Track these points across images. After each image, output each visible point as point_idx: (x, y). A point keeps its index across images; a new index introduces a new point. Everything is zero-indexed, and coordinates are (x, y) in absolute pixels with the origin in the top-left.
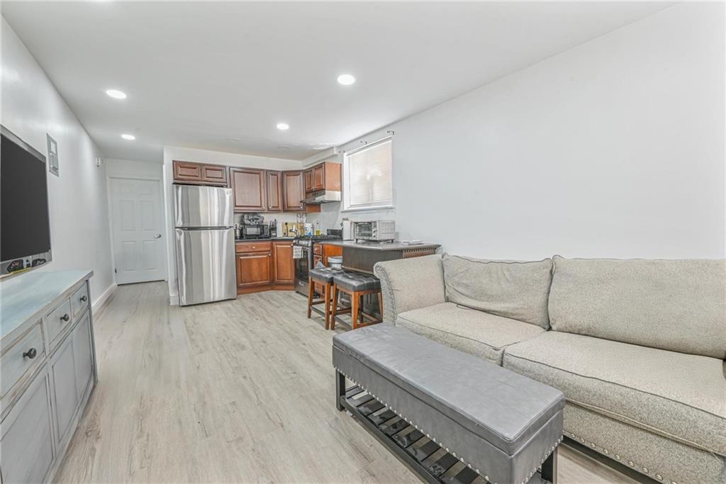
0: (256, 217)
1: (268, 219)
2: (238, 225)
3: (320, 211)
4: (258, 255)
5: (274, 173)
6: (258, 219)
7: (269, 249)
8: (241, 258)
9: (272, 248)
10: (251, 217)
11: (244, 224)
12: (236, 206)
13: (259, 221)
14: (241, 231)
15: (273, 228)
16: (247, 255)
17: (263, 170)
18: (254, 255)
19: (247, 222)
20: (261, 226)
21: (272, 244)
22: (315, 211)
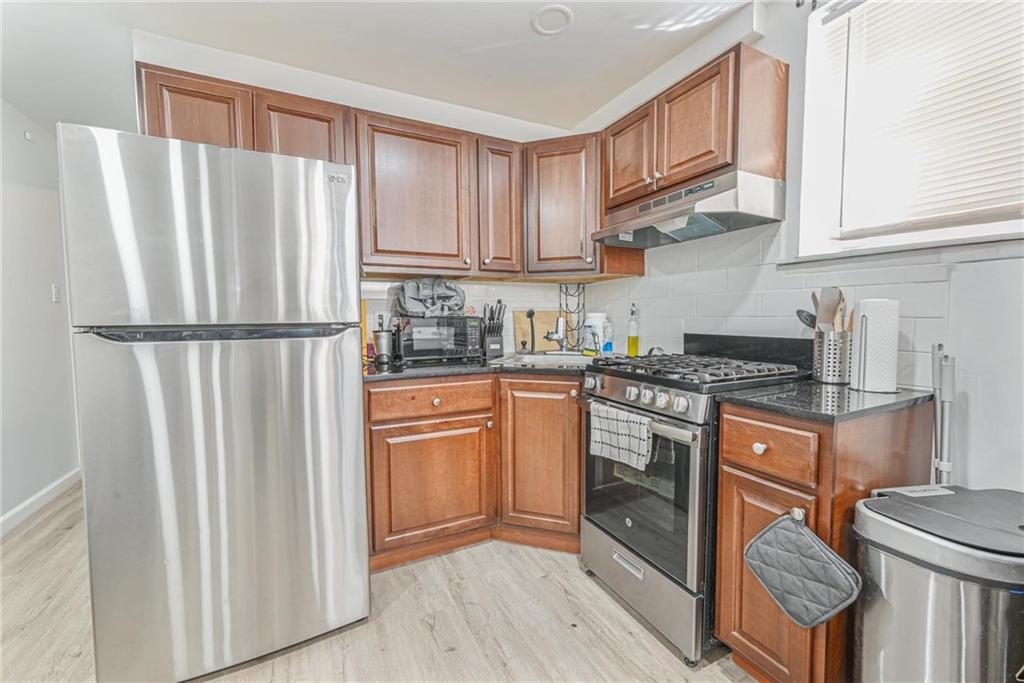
0: (441, 291)
1: (476, 298)
2: (387, 316)
3: (642, 274)
4: (450, 426)
5: (500, 147)
6: (448, 298)
7: (488, 402)
8: (391, 441)
9: (498, 400)
10: (425, 292)
11: (403, 314)
12: (377, 251)
13: (451, 303)
14: (395, 337)
15: (493, 328)
16: (410, 431)
17: (467, 133)
18: (435, 428)
19: (413, 307)
20: (456, 323)
21: (497, 385)
22: (629, 273)
